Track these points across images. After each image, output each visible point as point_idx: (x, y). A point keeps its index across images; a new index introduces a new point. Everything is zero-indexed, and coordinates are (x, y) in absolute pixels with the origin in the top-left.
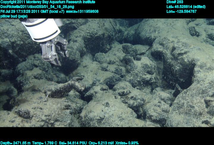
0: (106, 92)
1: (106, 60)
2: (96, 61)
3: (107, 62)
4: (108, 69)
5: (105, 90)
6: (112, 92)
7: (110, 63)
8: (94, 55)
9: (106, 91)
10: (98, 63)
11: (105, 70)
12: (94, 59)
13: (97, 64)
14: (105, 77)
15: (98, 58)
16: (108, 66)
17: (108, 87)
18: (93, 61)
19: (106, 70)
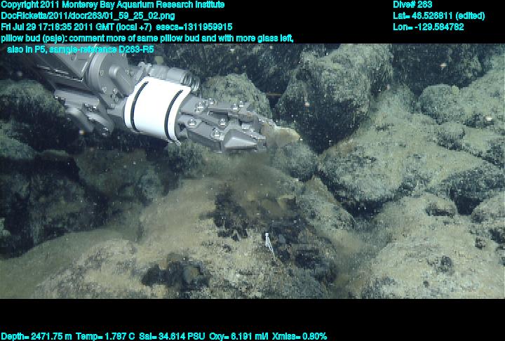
0: (446, 223)
1: (461, 110)
2: (424, 111)
3: (464, 119)
4: (463, 142)
5: (443, 213)
6: (470, 223)
7: (474, 122)
8: (417, 92)
9: (446, 218)
10: (428, 118)
11: (450, 145)
12: (418, 104)
13: (424, 123)
14: (447, 172)
15: (431, 103)
16: (464, 134)
17: (456, 204)
18: (414, 110)
19: (456, 147)
